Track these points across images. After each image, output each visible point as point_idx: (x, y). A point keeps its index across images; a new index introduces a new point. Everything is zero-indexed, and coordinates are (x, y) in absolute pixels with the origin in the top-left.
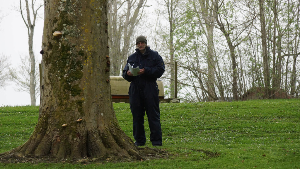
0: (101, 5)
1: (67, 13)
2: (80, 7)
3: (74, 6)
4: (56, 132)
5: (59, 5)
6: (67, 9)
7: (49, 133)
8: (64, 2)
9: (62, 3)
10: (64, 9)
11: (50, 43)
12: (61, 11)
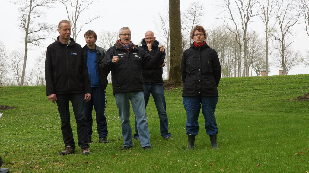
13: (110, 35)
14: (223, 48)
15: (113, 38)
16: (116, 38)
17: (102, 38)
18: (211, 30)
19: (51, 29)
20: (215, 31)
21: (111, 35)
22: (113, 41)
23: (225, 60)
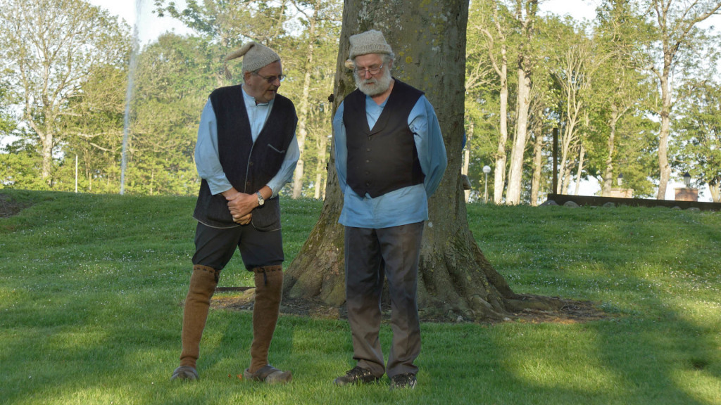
0: (444, 11)
1: (373, 24)
2: (398, 14)
3: (386, 10)
4: (334, 253)
5: (361, 7)
6: (372, 17)
7: (320, 255)
8: (369, 3)
9: (366, 4)
10: (368, 17)
11: (341, 81)
12: (363, 21)
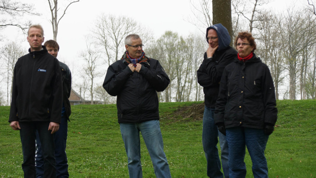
13: (115, 21)
14: (305, 47)
15: (120, 26)
16: (124, 26)
17: (102, 27)
18: (286, 17)
19: (15, 9)
20: (292, 19)
21: (116, 23)
22: (120, 33)
23: (308, 67)
